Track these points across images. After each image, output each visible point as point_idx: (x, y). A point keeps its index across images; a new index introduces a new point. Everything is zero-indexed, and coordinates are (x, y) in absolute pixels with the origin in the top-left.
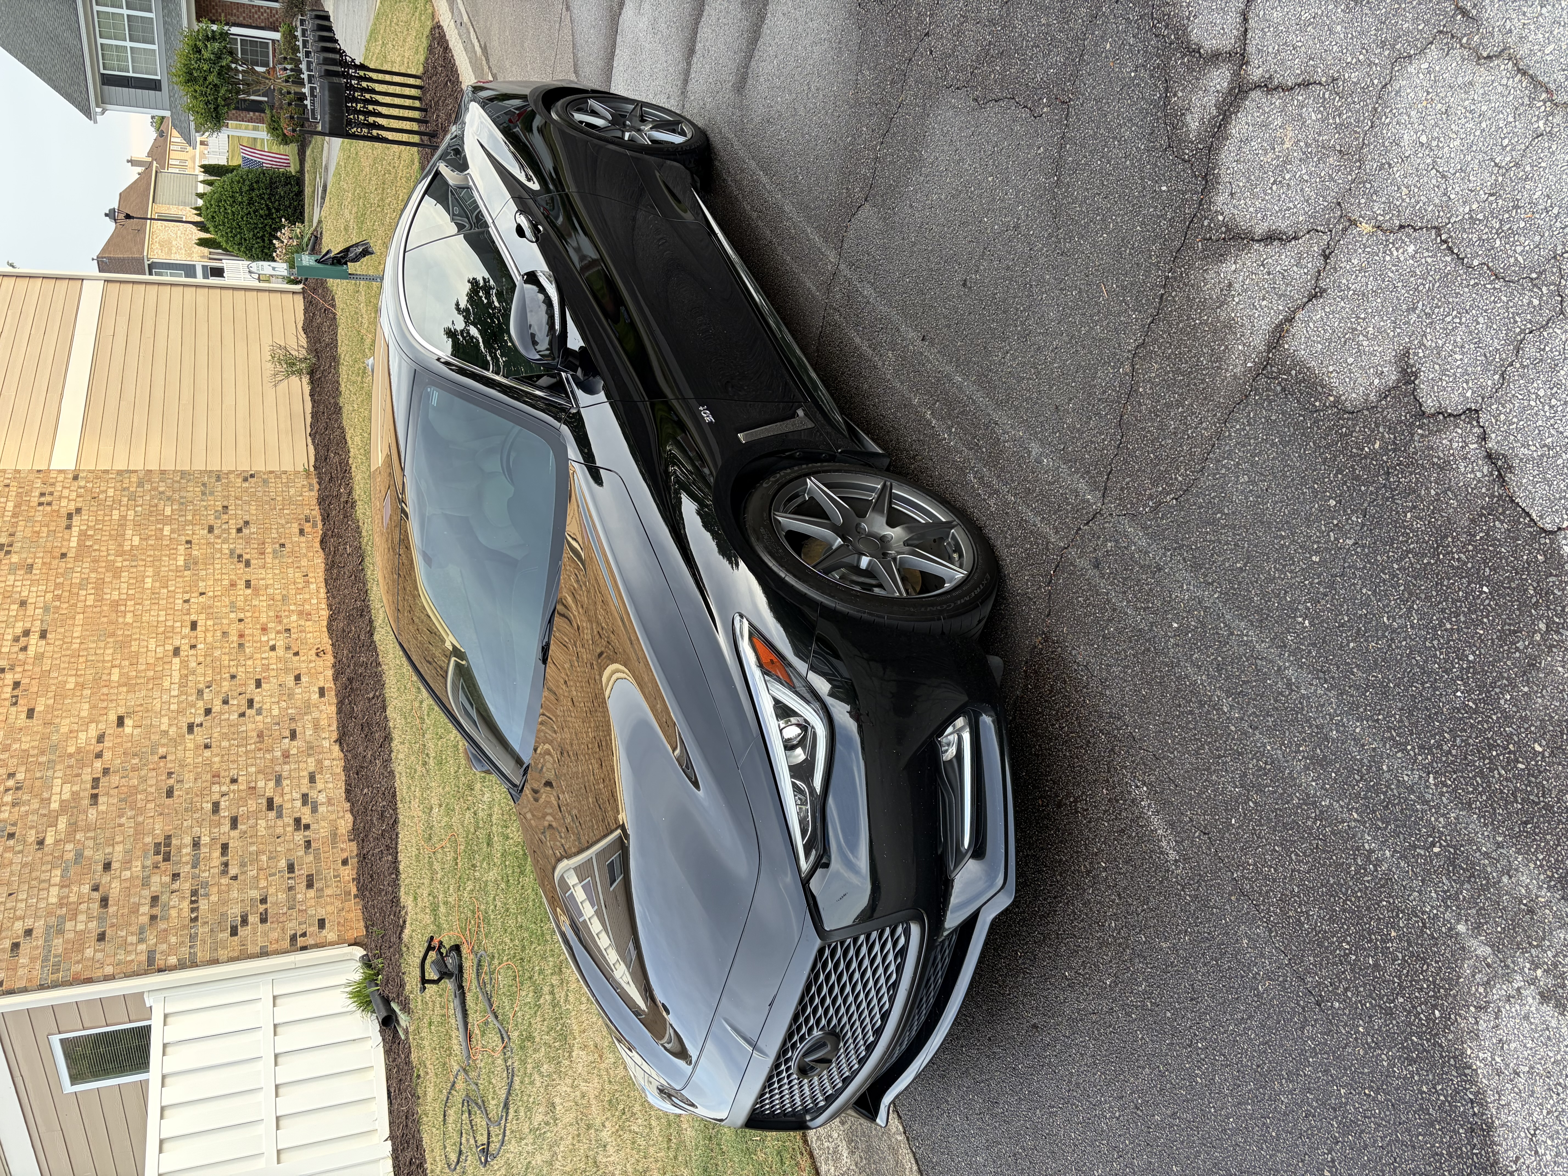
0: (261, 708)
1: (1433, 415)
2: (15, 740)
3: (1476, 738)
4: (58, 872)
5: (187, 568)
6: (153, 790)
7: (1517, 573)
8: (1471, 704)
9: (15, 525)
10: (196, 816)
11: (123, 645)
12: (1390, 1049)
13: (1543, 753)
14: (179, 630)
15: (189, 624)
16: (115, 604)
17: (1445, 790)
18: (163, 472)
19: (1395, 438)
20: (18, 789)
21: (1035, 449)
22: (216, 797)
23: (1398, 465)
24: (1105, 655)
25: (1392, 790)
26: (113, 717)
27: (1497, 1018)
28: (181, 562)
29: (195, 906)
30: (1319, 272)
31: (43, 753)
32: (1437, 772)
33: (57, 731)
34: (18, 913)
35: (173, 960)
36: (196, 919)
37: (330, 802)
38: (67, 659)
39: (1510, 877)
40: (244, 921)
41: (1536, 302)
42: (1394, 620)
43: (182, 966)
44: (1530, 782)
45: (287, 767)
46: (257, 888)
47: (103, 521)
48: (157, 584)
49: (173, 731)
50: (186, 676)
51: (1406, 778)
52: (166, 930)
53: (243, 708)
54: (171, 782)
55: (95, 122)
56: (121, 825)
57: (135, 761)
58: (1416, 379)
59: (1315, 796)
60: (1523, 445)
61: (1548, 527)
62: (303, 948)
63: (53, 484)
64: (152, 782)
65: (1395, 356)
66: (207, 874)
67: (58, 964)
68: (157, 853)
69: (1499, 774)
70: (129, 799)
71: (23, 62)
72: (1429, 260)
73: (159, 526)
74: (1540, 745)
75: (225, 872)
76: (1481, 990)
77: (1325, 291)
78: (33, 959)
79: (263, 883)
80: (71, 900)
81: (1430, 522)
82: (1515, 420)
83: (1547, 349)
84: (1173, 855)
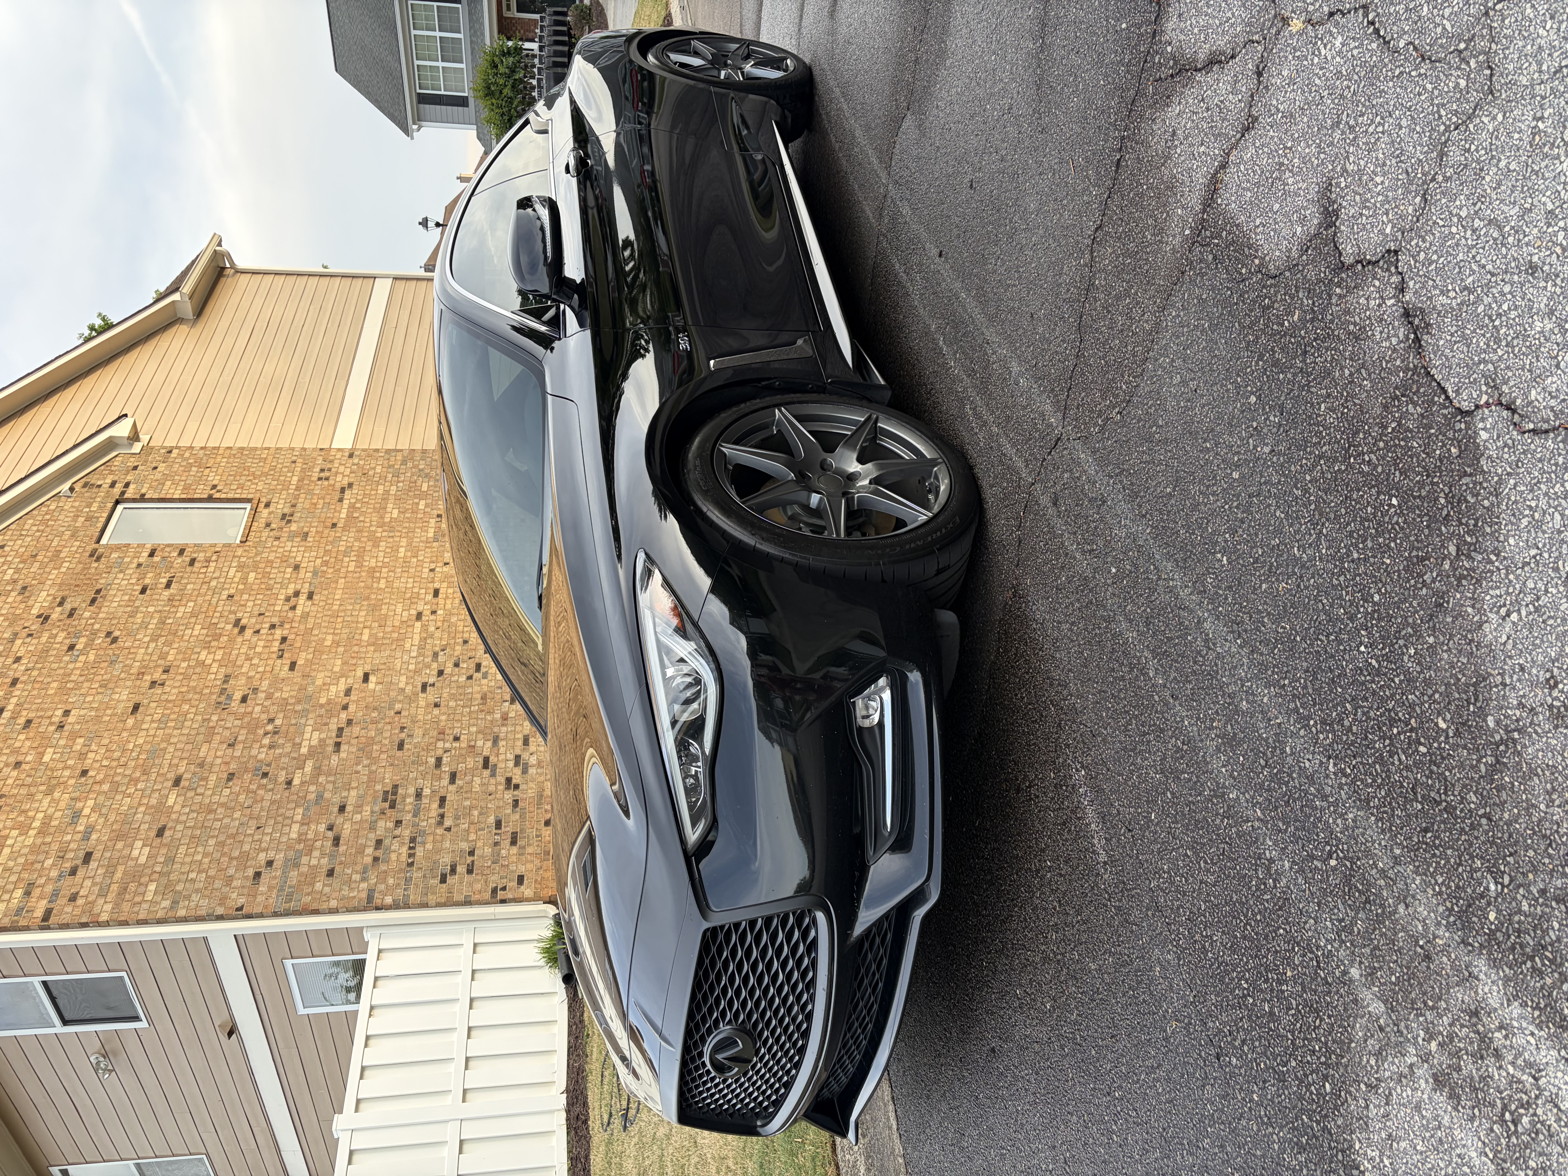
0: (487, 672)
1: (1352, 266)
2: (277, 690)
3: (1377, 710)
4: (300, 811)
5: (436, 540)
6: (386, 742)
7: (1428, 476)
8: (1374, 662)
9: (297, 497)
10: (421, 768)
11: (374, 608)
12: (1281, 1128)
13: (1446, 731)
14: (423, 596)
15: (432, 591)
16: (372, 571)
17: (1344, 780)
18: (424, 451)
19: (1314, 303)
20: (275, 733)
21: (1015, 367)
22: (439, 752)
23: (1315, 340)
24: (1056, 610)
25: (1293, 779)
26: (360, 674)
27: (1387, 1104)
28: (431, 535)
29: (412, 852)
30: (1252, 96)
31: (299, 702)
32: (1336, 757)
33: (313, 683)
34: (264, 845)
35: (389, 900)
36: (411, 865)
37: (539, 764)
38: (327, 619)
39: (1407, 906)
40: (453, 871)
41: (1463, 83)
42: (1304, 552)
43: (396, 906)
44: (1432, 772)
45: (504, 729)
46: (467, 840)
47: (370, 495)
48: (409, 554)
49: (409, 688)
50: (425, 639)
51: (1307, 764)
52: (385, 872)
53: (471, 672)
54: (403, 735)
55: (412, 138)
56: (357, 772)
57: (375, 714)
58: (1337, 219)
59: (1224, 786)
60: (1442, 292)
61: (1465, 406)
62: (503, 901)
63: (332, 462)
64: (387, 734)
65: (1318, 192)
66: (425, 824)
67: (290, 895)
68: (385, 800)
69: (1400, 760)
70: (367, 749)
71: (355, 87)
72: (1355, 52)
73: (416, 501)
74: (1444, 720)
75: (440, 823)
76: (1373, 1062)
77: (1257, 119)
78: (270, 888)
79: (472, 837)
80: (309, 837)
81: (1343, 414)
82: (1435, 257)
83: (1473, 148)
84: (1103, 857)
